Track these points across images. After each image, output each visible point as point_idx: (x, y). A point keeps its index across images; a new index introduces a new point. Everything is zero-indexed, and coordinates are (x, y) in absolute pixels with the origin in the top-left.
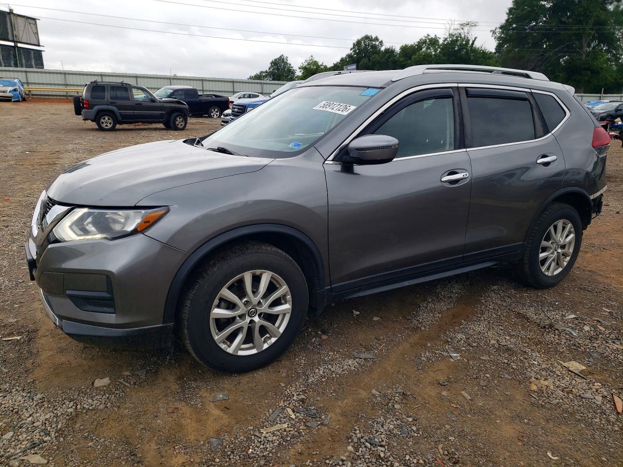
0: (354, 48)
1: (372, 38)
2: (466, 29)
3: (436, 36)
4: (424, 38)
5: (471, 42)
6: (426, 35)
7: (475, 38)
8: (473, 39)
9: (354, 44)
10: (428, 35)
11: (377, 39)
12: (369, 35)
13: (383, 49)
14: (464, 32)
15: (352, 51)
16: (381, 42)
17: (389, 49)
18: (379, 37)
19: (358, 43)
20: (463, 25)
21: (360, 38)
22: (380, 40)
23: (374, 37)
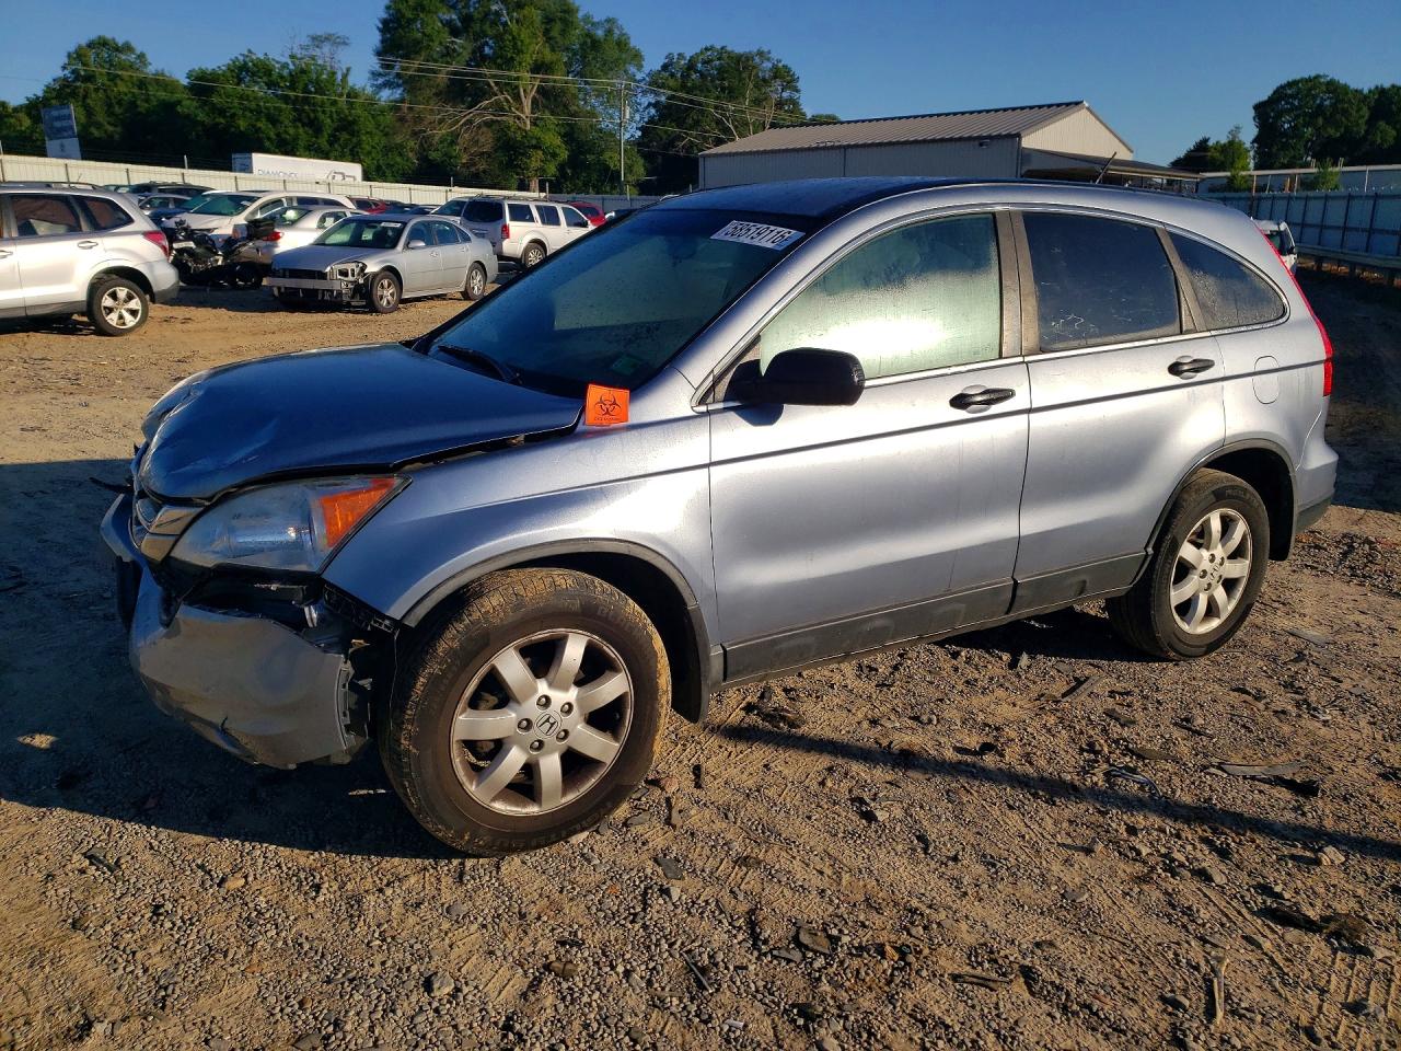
0: (70, 64)
1: (115, 44)
2: (326, 48)
3: (266, 54)
5: (339, 76)
6: (246, 53)
7: (348, 70)
8: (345, 71)
9: (69, 55)
10: (250, 51)
11: (128, 48)
12: (108, 36)
13: (148, 72)
14: (323, 54)
16: (141, 56)
18: (134, 44)
20: (318, 40)
21: (84, 42)
22: (138, 53)
23: (120, 42)
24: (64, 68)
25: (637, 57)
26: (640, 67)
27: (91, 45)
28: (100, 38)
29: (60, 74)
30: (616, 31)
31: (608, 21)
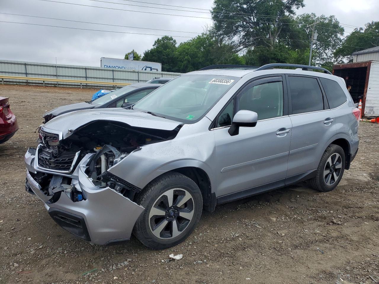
0: (155, 44)
1: (169, 38)
6: (197, 36)
9: (156, 42)
11: (171, 39)
12: (167, 35)
15: (154, 47)
16: (175, 41)
18: (173, 37)
19: (158, 42)
21: (160, 38)
25: (342, 31)
26: (342, 34)
27: (163, 38)
30: (334, 21)
31: (331, 17)
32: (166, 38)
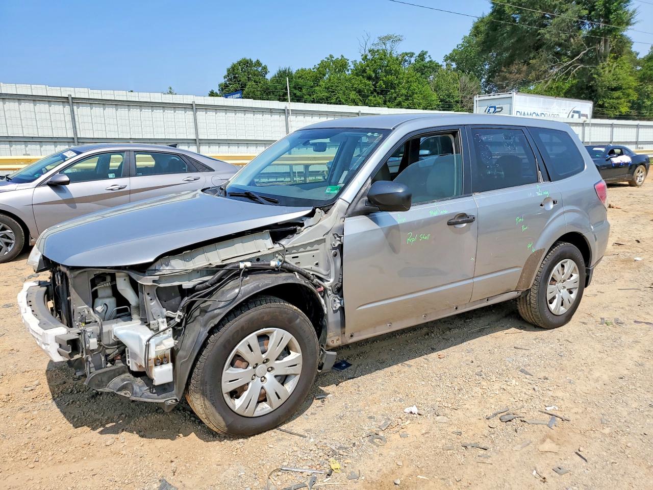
0: (228, 75)
1: (251, 62)
2: (389, 44)
3: (342, 56)
4: (326, 60)
6: (328, 57)
9: (228, 70)
10: (331, 56)
11: (258, 63)
12: (248, 58)
13: (269, 77)
14: (387, 48)
15: (226, 79)
16: (265, 68)
17: (284, 72)
18: (261, 61)
20: (384, 39)
21: (235, 62)
22: (263, 65)
23: (254, 60)
24: (225, 77)
27: (239, 63)
28: (245, 59)
29: (223, 81)
32: (246, 63)
